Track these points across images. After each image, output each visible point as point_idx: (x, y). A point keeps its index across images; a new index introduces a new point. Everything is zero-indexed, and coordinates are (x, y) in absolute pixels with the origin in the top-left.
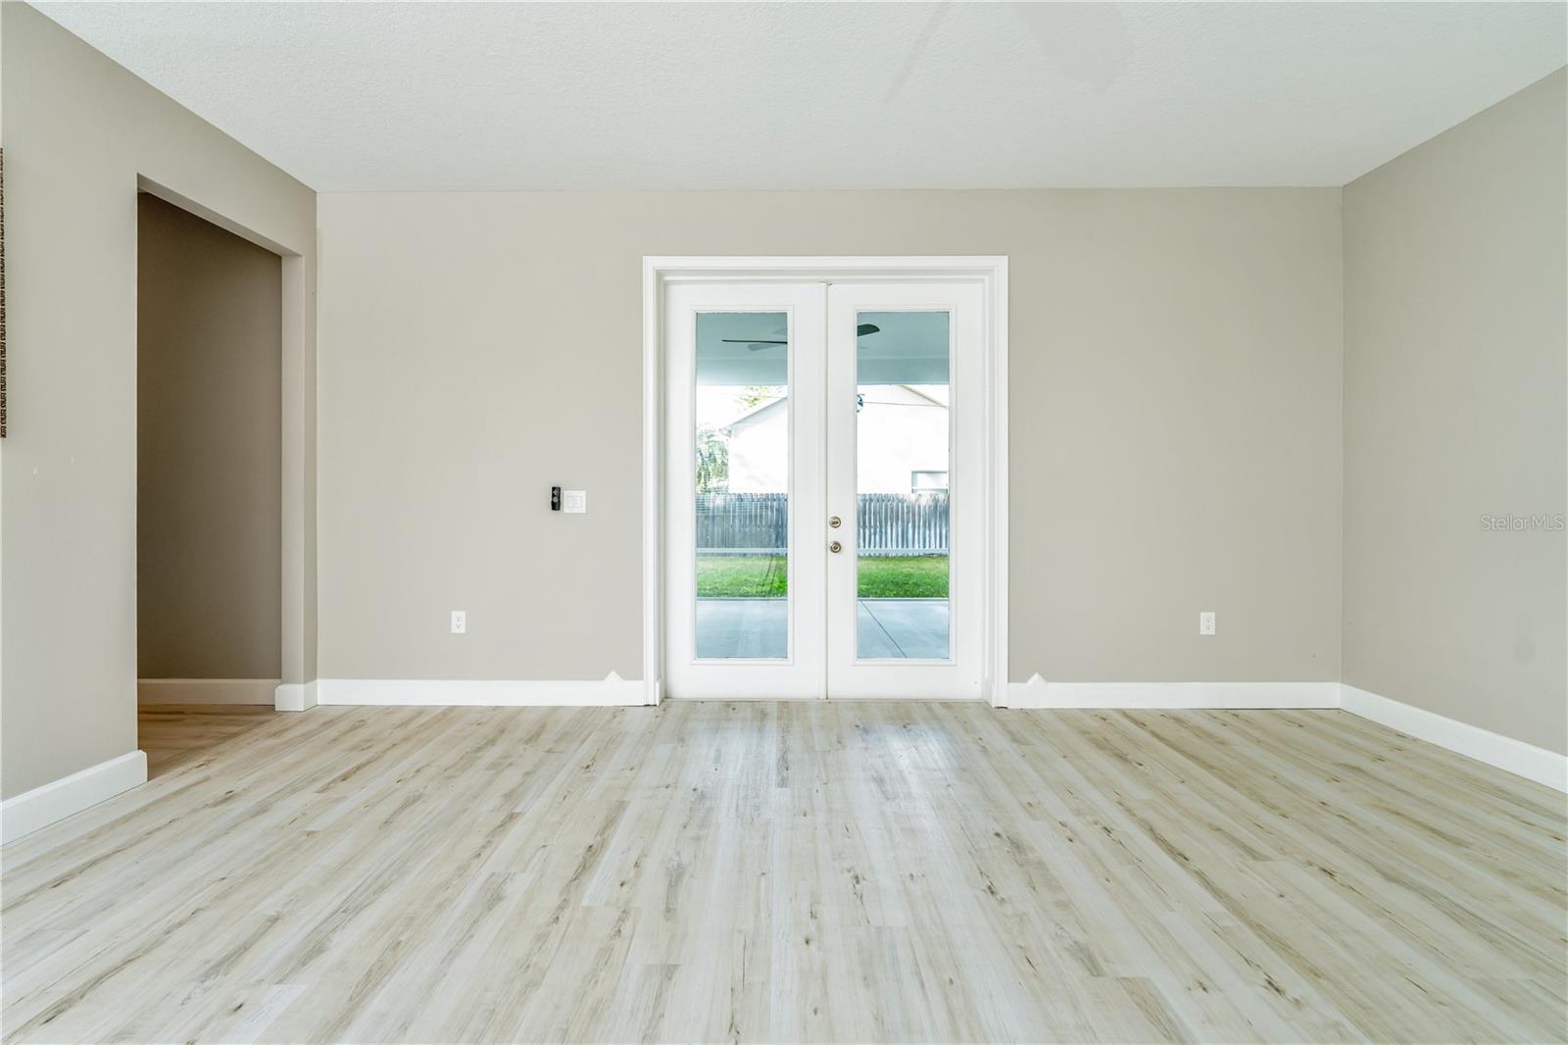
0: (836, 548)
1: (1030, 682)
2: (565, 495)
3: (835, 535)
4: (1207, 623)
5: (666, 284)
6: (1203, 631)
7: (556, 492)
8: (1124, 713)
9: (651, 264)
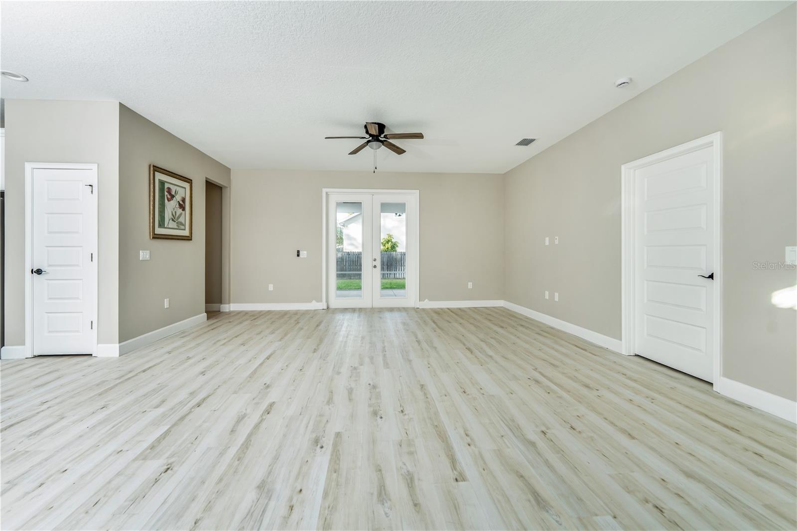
0: (375, 267)
1: (425, 302)
2: (301, 252)
3: (375, 263)
4: (470, 285)
5: (328, 194)
6: (469, 287)
7: (298, 252)
8: (448, 309)
9: (325, 190)
